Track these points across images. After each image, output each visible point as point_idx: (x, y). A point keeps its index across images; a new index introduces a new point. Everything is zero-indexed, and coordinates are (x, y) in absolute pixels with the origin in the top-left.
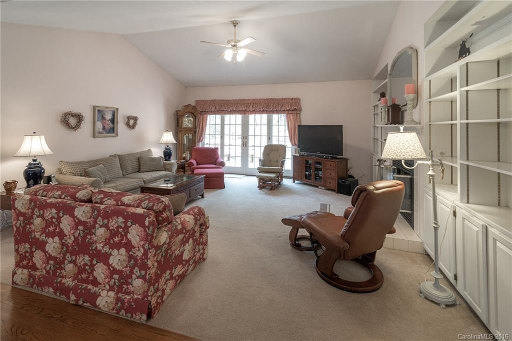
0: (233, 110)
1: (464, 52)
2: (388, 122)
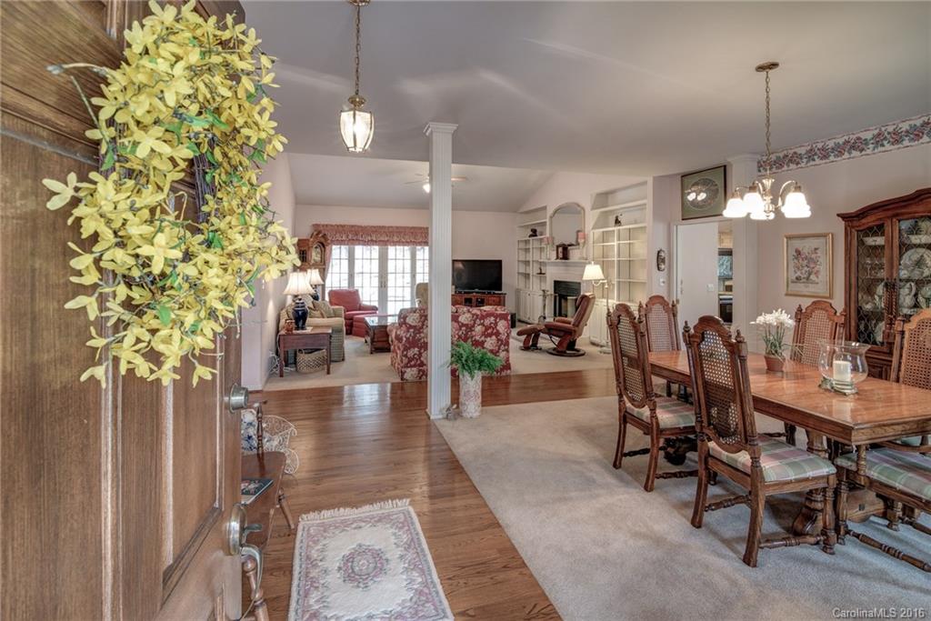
0: (372, 240)
1: (617, 222)
2: (557, 258)
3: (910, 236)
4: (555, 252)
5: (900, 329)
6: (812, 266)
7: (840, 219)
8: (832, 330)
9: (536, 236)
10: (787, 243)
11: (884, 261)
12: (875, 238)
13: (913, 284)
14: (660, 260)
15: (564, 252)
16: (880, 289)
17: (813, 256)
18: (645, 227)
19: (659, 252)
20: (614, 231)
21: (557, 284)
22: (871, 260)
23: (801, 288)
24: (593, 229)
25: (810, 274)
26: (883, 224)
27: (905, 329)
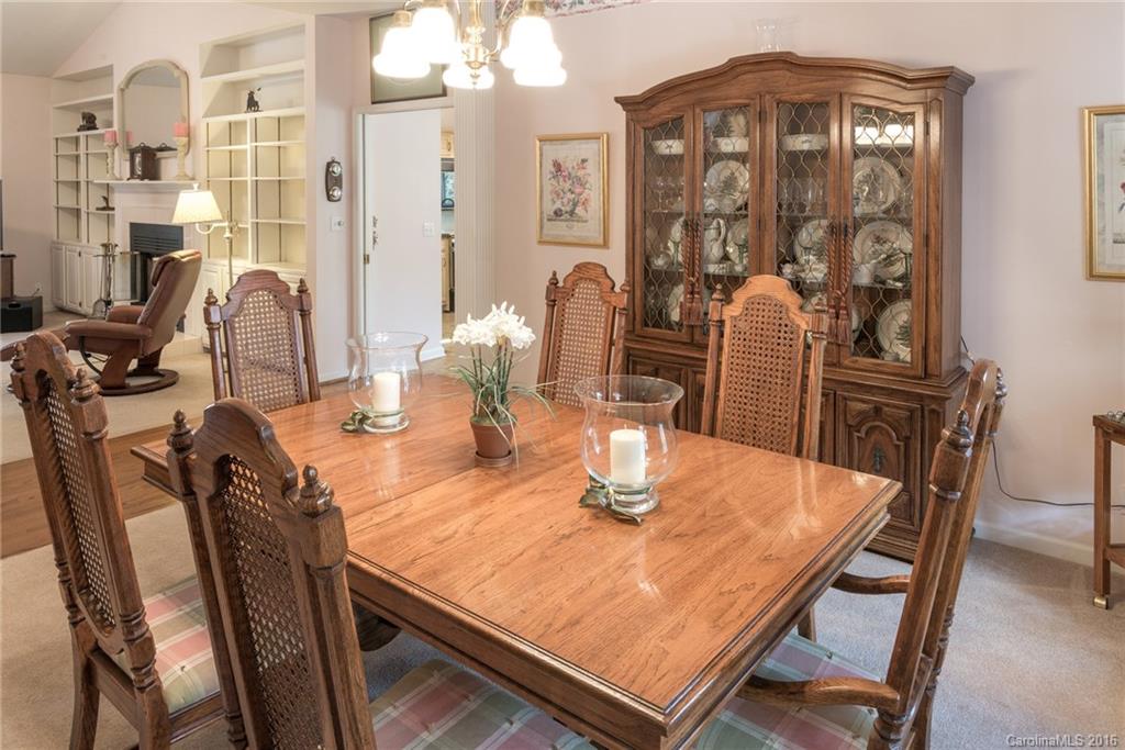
1: (252, 104)
2: (133, 175)
3: (719, 140)
4: (128, 164)
5: (716, 318)
6: (577, 190)
7: (619, 106)
8: (607, 320)
9: (95, 128)
10: (541, 150)
11: (683, 181)
12: (670, 142)
13: (722, 222)
14: (332, 181)
15: (148, 163)
16: (677, 231)
17: (581, 173)
18: (301, 117)
19: (329, 165)
20: (245, 122)
21: (137, 230)
22: (665, 180)
23: (560, 229)
24: (206, 116)
25: (575, 205)
26: (682, 117)
27: (724, 317)
